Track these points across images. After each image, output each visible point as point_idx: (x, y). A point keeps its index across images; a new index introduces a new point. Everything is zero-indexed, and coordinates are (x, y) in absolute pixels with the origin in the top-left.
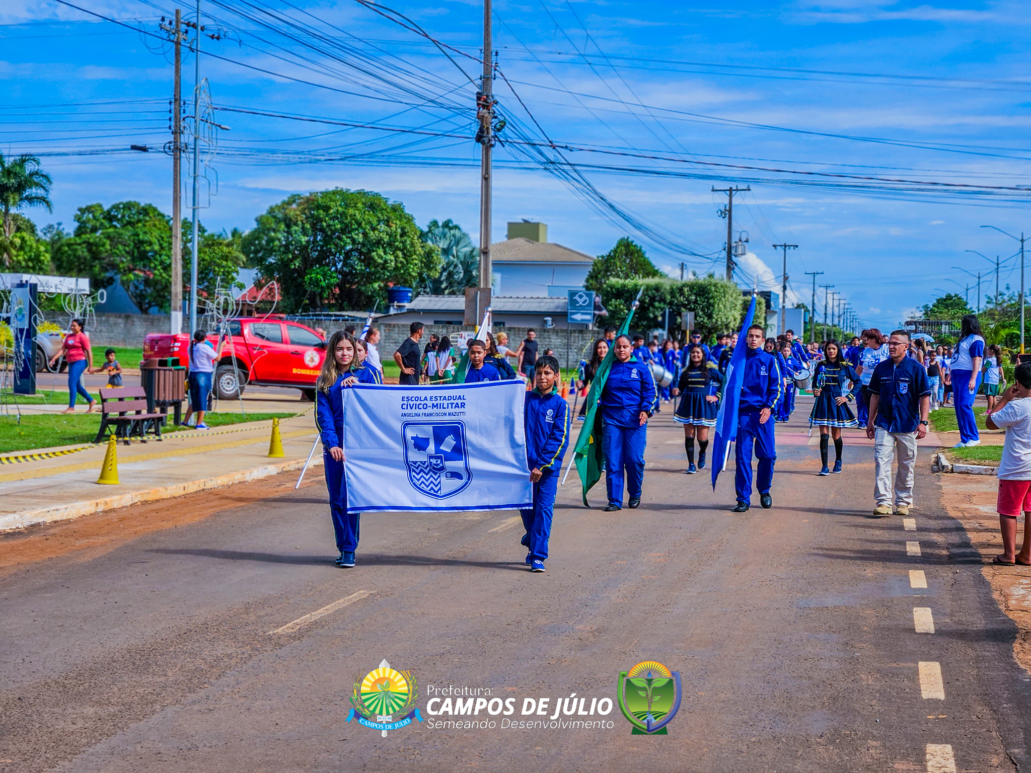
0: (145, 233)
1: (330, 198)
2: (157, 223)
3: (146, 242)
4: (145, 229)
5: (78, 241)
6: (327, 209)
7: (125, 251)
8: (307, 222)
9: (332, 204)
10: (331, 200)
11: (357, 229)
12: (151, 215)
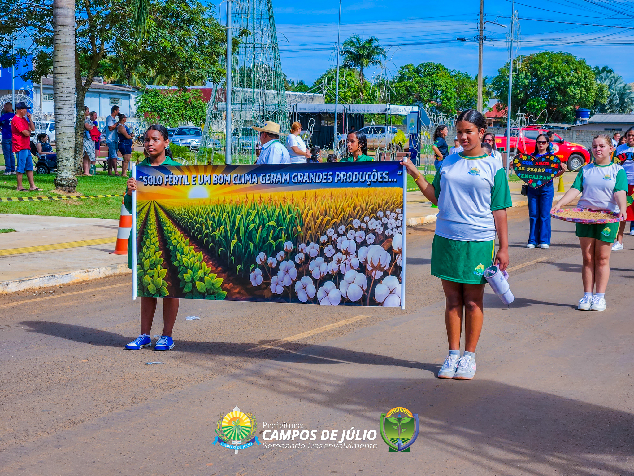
1: (542, 57)
2: (444, 74)
3: (438, 85)
6: (540, 63)
7: (427, 90)
9: (543, 60)
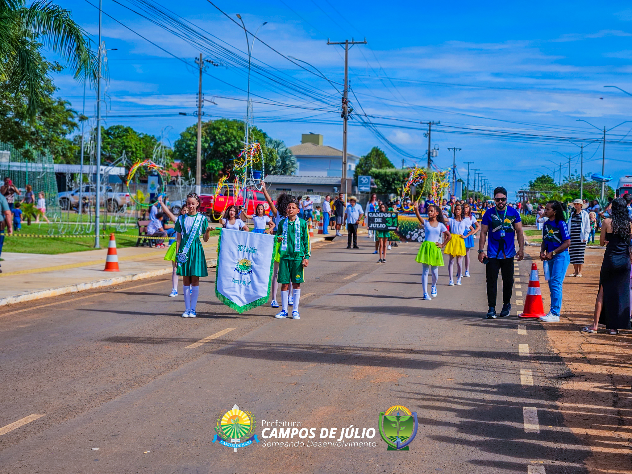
0: (128, 142)
2: (133, 136)
3: (129, 147)
4: (128, 140)
6: (218, 129)
7: (118, 151)
8: (208, 136)
9: (221, 127)
10: (220, 125)
11: (233, 140)
12: (130, 132)
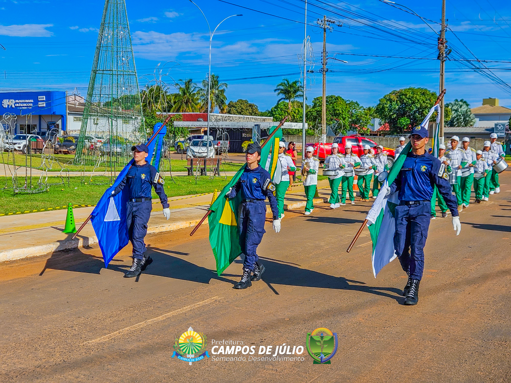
3: (337, 110)
4: (337, 105)
5: (314, 110)
8: (398, 101)
9: (408, 93)
11: (417, 102)
12: (339, 100)
